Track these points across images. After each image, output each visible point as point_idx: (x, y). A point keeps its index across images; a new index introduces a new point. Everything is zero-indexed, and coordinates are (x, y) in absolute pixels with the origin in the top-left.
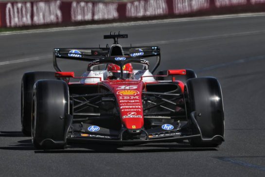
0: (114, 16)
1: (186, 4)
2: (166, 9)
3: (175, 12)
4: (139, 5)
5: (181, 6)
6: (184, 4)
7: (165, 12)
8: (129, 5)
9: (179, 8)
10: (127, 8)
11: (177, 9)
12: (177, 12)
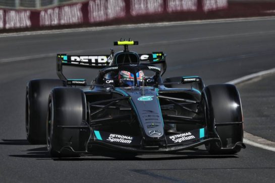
0: (26, 25)
1: (102, 12)
2: (81, 18)
3: (90, 21)
4: (54, 13)
5: (97, 14)
6: (99, 12)
7: (80, 21)
8: (43, 13)
9: (95, 16)
10: (41, 16)
11: (92, 18)
12: (92, 20)
